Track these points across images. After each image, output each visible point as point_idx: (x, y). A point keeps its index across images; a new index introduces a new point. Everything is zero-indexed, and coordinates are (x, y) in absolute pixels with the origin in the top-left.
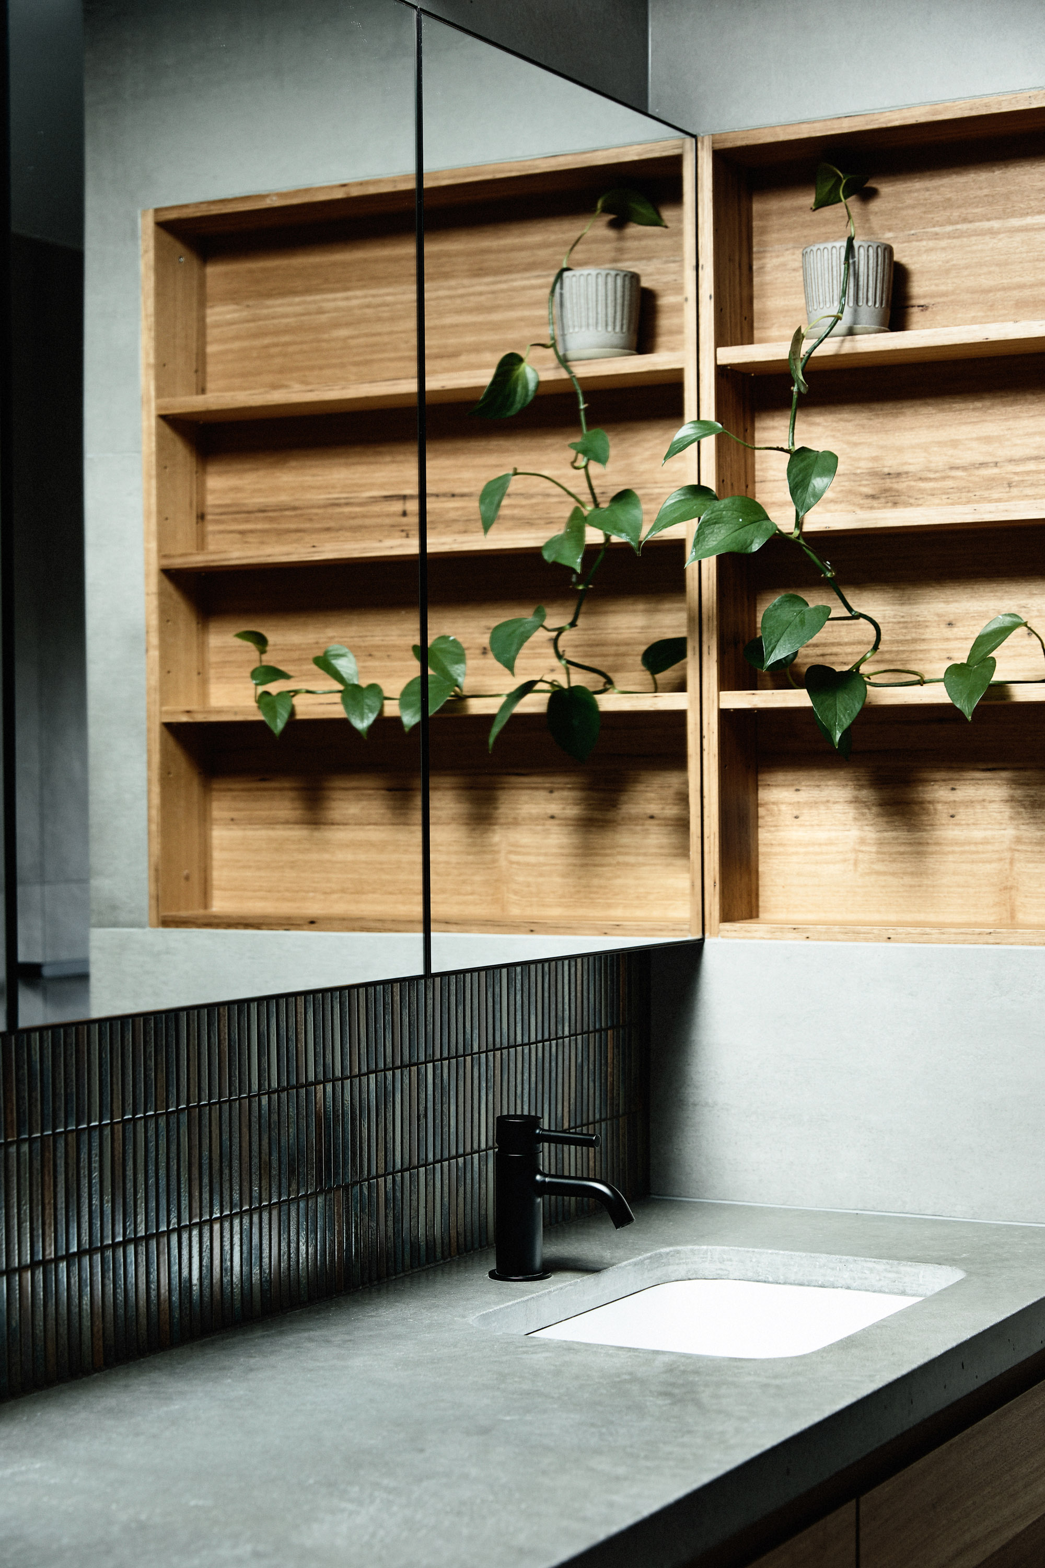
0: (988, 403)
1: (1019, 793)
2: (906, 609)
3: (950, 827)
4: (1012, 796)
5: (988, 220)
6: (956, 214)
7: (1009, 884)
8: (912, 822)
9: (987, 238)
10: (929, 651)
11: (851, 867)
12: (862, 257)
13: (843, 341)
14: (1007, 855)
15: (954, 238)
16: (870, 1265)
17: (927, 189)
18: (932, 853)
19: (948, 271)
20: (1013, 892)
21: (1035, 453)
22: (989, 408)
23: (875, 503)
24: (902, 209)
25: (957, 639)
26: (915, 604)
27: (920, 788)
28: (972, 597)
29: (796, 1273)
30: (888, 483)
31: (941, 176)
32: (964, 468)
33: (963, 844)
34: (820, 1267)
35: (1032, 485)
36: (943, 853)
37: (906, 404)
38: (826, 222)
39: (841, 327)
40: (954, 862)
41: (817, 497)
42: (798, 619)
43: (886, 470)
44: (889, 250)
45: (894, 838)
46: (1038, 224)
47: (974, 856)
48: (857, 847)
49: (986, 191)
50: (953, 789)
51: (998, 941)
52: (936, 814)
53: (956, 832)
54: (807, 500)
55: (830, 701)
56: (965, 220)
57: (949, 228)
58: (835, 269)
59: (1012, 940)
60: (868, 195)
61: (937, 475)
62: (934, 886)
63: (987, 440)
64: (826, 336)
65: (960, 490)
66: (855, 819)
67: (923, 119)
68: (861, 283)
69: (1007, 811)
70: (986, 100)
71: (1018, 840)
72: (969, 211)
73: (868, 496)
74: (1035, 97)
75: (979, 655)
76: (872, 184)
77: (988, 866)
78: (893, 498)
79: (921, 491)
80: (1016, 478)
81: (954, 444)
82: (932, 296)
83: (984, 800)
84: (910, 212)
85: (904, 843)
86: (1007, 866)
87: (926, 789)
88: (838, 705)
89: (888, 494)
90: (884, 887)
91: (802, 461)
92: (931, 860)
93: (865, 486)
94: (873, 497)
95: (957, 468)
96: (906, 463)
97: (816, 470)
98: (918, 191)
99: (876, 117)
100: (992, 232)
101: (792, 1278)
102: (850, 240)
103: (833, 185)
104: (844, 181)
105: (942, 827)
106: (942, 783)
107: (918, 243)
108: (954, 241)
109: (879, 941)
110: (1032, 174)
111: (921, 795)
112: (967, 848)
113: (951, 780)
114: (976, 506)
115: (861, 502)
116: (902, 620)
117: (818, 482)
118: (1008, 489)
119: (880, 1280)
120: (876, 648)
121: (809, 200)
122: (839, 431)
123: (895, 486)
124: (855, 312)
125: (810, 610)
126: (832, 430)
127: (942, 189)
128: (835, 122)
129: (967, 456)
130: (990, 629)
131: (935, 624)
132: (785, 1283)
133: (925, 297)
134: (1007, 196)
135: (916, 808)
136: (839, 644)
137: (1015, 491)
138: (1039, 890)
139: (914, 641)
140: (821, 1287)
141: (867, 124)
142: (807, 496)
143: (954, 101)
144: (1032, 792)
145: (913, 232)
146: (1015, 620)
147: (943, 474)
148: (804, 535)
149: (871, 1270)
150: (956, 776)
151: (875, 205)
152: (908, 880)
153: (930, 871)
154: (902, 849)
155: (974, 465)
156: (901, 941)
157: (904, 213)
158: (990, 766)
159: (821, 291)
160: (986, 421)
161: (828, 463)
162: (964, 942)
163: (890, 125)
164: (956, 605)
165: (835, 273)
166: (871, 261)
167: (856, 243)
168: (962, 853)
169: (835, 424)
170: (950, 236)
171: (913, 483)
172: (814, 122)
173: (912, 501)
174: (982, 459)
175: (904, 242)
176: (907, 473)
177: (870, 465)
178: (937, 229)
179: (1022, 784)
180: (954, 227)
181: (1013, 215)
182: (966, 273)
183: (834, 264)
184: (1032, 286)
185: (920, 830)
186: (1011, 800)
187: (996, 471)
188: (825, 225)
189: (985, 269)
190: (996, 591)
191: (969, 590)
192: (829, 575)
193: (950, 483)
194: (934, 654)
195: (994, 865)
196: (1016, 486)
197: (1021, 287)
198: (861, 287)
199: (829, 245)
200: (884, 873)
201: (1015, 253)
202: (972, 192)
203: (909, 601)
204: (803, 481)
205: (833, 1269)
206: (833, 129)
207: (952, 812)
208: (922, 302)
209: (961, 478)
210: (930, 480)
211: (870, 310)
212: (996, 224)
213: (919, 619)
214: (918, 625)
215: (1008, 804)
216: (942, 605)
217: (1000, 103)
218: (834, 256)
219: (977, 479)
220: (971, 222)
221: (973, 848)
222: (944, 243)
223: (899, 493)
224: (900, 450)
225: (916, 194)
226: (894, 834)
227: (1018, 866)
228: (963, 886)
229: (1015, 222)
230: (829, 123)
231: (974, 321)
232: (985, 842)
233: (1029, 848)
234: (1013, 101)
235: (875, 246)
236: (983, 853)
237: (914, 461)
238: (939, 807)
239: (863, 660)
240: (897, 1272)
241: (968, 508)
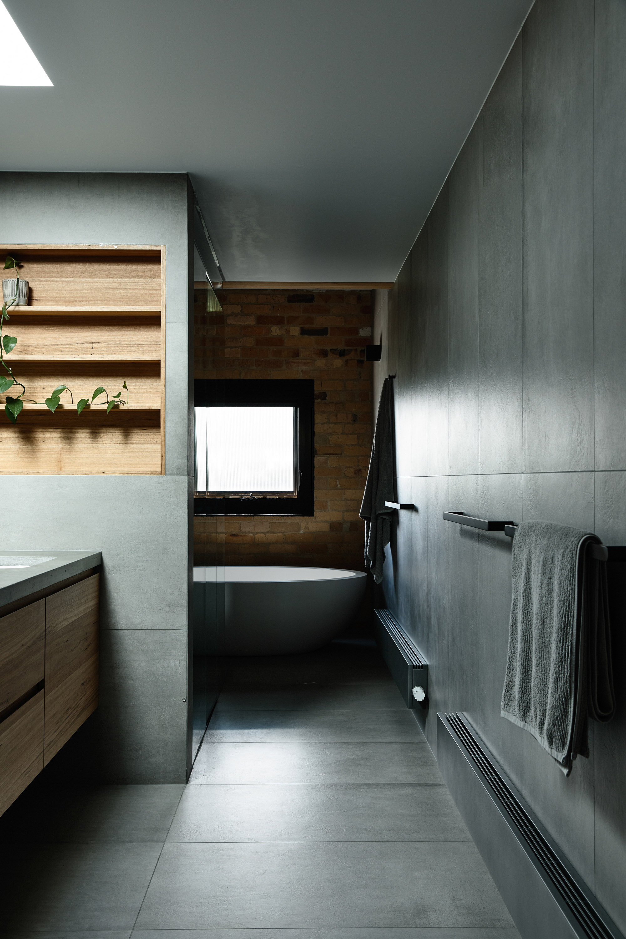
0: (55, 328)
1: (63, 435)
2: (31, 384)
3: (43, 445)
4: (61, 436)
5: (56, 278)
6: (47, 275)
7: (60, 460)
8: (32, 443)
9: (56, 283)
10: (37, 396)
11: (17, 455)
12: (21, 284)
13: (15, 307)
14: (60, 452)
15: (46, 282)
16: (29, 558)
17: (38, 267)
18: (37, 452)
19: (44, 291)
20: (61, 462)
21: (69, 343)
22: (55, 330)
23: (22, 353)
24: (31, 272)
25: (45, 393)
26: (33, 382)
27: (34, 434)
28: (50, 381)
29: (6, 562)
30: (26, 348)
31: (43, 264)
32: (48, 346)
33: (46, 449)
34: (14, 560)
35: (68, 351)
36: (41, 452)
37: (32, 326)
38: (8, 273)
39: (15, 303)
40: (44, 454)
41: (12, 349)
42: (4, 383)
43: (25, 345)
44: (28, 283)
45: (26, 448)
46: (70, 281)
47: (50, 453)
48: (18, 450)
49: (55, 270)
50: (44, 434)
51: (59, 474)
52: (39, 441)
53: (44, 446)
54: (9, 350)
55: (13, 406)
56: (49, 277)
57: (45, 279)
58: (13, 287)
59: (63, 474)
60: (21, 267)
61: (40, 347)
62: (38, 461)
63: (55, 338)
64: (11, 305)
65: (47, 351)
66: (18, 442)
67: (40, 248)
68: (21, 291)
69: (60, 440)
70: (58, 245)
71: (63, 448)
72: (50, 275)
73: (19, 352)
74: (72, 246)
75: (54, 396)
76: (22, 264)
77: (54, 455)
78: (28, 353)
79: (35, 351)
80: (63, 349)
81: (45, 339)
82: (39, 297)
83: (53, 437)
84: (33, 273)
85: (29, 449)
86: (59, 455)
87: (36, 434)
88: (15, 407)
89: (25, 351)
90: (23, 461)
91: (7, 339)
92: (37, 454)
93: (19, 348)
94: (21, 352)
95: (46, 345)
96: (31, 343)
97: (11, 341)
98: (36, 267)
99: (26, 246)
100: (57, 281)
101: (5, 563)
102: (18, 279)
103: (10, 263)
104: (15, 262)
105: (41, 445)
106: (41, 432)
107: (35, 282)
108: (46, 283)
109: (24, 475)
110: (69, 267)
111: (34, 436)
112: (48, 450)
113: (43, 431)
114: (54, 355)
115: (18, 353)
116: (30, 387)
117: (12, 345)
118: (61, 352)
119: (31, 562)
120: (24, 393)
121: (3, 266)
122: (11, 332)
123: (28, 349)
124: (19, 299)
125: (7, 381)
126: (9, 332)
127: (43, 268)
128: (14, 245)
129: (49, 342)
130: (57, 389)
131: (39, 388)
132: (3, 565)
133: (37, 297)
134: (62, 272)
135: (33, 439)
136: (10, 393)
137: (63, 353)
138: (69, 462)
139: (33, 393)
140: (14, 565)
141: (23, 247)
142: (9, 349)
143: (49, 244)
144: (67, 435)
145: (34, 279)
146: (65, 387)
147: (42, 347)
148: (2, 360)
149: (29, 559)
150: (45, 430)
151: (23, 270)
152: (30, 459)
153: (37, 457)
154: (28, 451)
155: (51, 345)
156: (32, 474)
157: (32, 273)
158: (55, 428)
159: (9, 292)
160: (54, 333)
161: (14, 340)
162: (49, 474)
163: (30, 248)
164: (45, 383)
165: (13, 288)
166: (24, 286)
167: (20, 280)
168: (46, 452)
169: (10, 331)
170: (45, 281)
171: (33, 349)
172: (8, 245)
173: (33, 354)
174: (53, 343)
175: (31, 281)
176: (31, 346)
177: (20, 343)
178: (41, 279)
179: (63, 433)
180: (46, 279)
181: (63, 277)
182: (49, 292)
183: (13, 285)
184: (68, 297)
185: (34, 445)
186: (61, 437)
187: (57, 347)
188: (7, 274)
189: (55, 291)
190: (57, 380)
191: (49, 379)
192: (10, 372)
193: (44, 349)
194: (39, 396)
195: (55, 455)
196: (63, 351)
197: (65, 297)
198: (21, 293)
199: (12, 280)
200: (23, 458)
201: (64, 288)
202: (51, 270)
203: (32, 381)
204: (7, 344)
205: (17, 560)
206: (13, 247)
207: (44, 440)
208: (36, 299)
209: (47, 348)
210: (38, 348)
211: (23, 299)
212: (58, 279)
213: (34, 386)
214: (34, 388)
215: (60, 438)
216: (41, 383)
217: (62, 247)
218: (13, 283)
219: (52, 349)
220: (51, 278)
221: (50, 450)
222: (43, 283)
223: (29, 351)
224: (29, 339)
225: (35, 268)
226: (26, 447)
227: (62, 455)
228: (47, 461)
229: (64, 279)
230: (12, 245)
231: (52, 305)
232: (53, 449)
233: (66, 450)
234: (66, 247)
235: (25, 282)
236: (52, 452)
237: (33, 343)
238: (40, 439)
239: (20, 396)
240: (36, 559)
241: (52, 356)
